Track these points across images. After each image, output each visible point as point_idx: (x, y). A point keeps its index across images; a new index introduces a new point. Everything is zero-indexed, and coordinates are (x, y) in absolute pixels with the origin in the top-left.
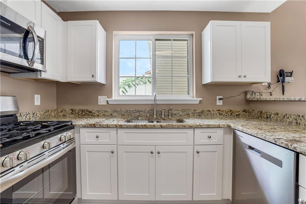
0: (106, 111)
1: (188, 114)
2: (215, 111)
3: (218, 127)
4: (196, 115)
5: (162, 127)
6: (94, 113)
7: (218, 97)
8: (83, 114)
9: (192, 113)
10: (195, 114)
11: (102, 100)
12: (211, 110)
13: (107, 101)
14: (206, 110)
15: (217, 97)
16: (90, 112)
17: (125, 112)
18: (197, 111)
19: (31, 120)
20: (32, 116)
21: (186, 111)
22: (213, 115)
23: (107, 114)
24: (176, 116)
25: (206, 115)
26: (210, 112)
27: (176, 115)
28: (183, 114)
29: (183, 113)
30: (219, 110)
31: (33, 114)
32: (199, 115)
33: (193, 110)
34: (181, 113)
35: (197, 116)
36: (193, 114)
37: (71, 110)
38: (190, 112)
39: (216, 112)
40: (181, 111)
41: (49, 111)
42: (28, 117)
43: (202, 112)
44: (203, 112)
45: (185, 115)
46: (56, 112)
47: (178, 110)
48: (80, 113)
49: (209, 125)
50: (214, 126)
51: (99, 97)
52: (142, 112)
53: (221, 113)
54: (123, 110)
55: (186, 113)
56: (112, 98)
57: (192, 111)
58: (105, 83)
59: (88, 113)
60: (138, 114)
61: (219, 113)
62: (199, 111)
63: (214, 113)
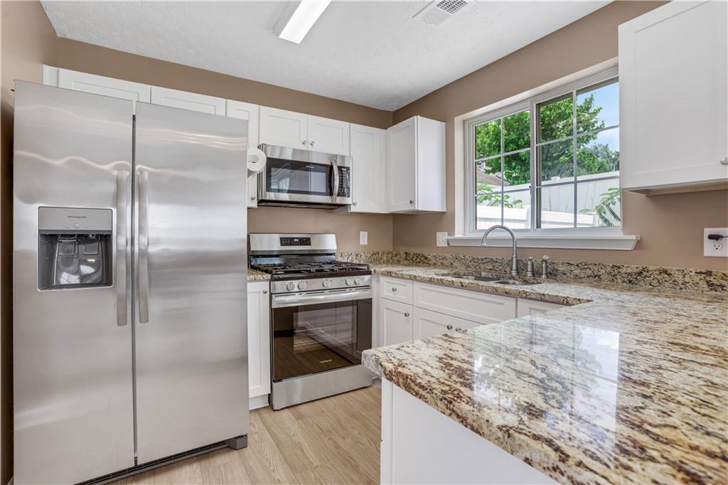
0: (444, 258)
1: (595, 276)
2: (692, 274)
3: (565, 302)
4: (619, 280)
5: (462, 286)
6: (430, 260)
7: (708, 231)
8: (418, 260)
9: (609, 273)
10: (618, 277)
11: (442, 239)
12: (673, 269)
13: (448, 240)
14: (655, 268)
15: (705, 229)
16: (426, 258)
17: (471, 261)
18: (623, 270)
19: (354, 262)
20: (354, 258)
21: (590, 266)
22: (683, 287)
23: (446, 262)
24: (564, 276)
25: (655, 283)
26: (669, 275)
27: (565, 274)
28: (582, 275)
29: (584, 271)
30: (709, 273)
31: (357, 256)
32: (630, 282)
33: (611, 265)
34: (577, 272)
35: (624, 282)
36: (611, 278)
37: (406, 253)
38: (603, 271)
39: (696, 279)
40: (577, 265)
41: (378, 253)
42: (350, 258)
43: (640, 273)
44: (645, 273)
45: (589, 277)
46: (390, 256)
47: (571, 262)
48: (414, 259)
49: (543, 295)
50: (555, 299)
51: (438, 234)
52: (497, 262)
53: (715, 282)
54: (467, 257)
55: (589, 272)
56: (454, 235)
57: (609, 269)
58: (445, 210)
59: (423, 259)
60: (491, 267)
61: (707, 282)
62: (629, 270)
63: (687, 279)
